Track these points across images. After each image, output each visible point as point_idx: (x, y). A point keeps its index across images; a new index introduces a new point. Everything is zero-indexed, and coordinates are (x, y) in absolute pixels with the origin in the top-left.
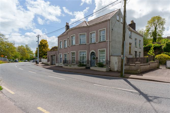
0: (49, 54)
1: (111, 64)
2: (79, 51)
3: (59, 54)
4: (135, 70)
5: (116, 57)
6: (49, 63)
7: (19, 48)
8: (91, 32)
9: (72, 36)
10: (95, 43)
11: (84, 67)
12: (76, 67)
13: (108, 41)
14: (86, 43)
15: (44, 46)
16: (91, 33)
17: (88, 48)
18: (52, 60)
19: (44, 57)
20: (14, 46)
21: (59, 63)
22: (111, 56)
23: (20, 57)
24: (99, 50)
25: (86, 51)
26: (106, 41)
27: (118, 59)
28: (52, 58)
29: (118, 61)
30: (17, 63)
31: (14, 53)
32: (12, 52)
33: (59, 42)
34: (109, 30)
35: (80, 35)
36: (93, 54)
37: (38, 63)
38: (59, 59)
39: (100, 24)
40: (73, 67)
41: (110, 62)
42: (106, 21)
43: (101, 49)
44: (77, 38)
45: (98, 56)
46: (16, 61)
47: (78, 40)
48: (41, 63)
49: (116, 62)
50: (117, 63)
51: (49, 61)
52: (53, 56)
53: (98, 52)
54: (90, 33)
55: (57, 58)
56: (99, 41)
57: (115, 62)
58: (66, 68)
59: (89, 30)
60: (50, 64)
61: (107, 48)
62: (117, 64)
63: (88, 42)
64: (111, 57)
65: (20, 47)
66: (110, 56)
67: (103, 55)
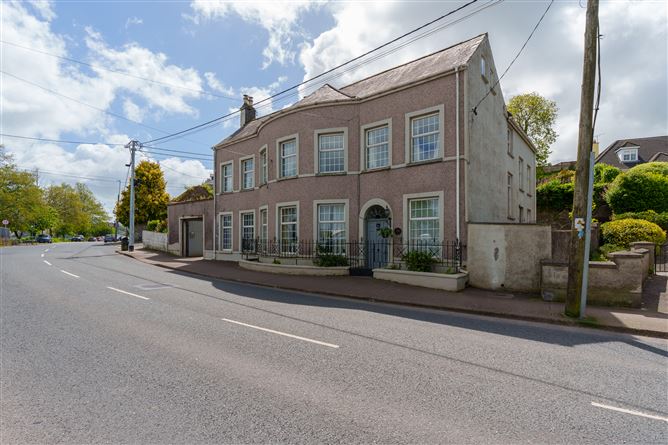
0: (176, 216)
1: (469, 258)
2: (316, 202)
3: (221, 213)
4: (615, 290)
5: (498, 226)
6: (176, 248)
7: (56, 194)
8: (367, 123)
9: (280, 143)
10: (389, 169)
11: (342, 270)
12: (306, 267)
13: (455, 161)
14: (346, 169)
15: (149, 187)
16: (367, 126)
17: (355, 188)
18: (188, 236)
19: (155, 225)
20: (35, 184)
21: (217, 249)
22: (470, 222)
23: (56, 223)
24: (409, 200)
25: (347, 201)
26: (445, 159)
27: (506, 235)
28: (187, 230)
29: (505, 244)
30: (47, 244)
31: (37, 209)
32: (29, 206)
33: (220, 168)
34: (461, 113)
35: (319, 135)
36: (377, 213)
37: (132, 248)
38: (216, 233)
39: (414, 91)
40: (287, 267)
41: (464, 247)
42: (448, 75)
43: (417, 191)
44: (306, 149)
45: (401, 224)
46: (41, 240)
47: (313, 157)
48: (141, 246)
49: (497, 250)
50: (502, 252)
51: (177, 241)
52: (190, 223)
53: (402, 208)
54: (363, 128)
55: (211, 231)
56: (407, 161)
57: (493, 251)
58: (261, 272)
59: (358, 116)
60: (179, 253)
61: (449, 189)
62: (500, 258)
63: (354, 164)
64: (470, 226)
65: (57, 188)
66: (464, 225)
67: (424, 221)
